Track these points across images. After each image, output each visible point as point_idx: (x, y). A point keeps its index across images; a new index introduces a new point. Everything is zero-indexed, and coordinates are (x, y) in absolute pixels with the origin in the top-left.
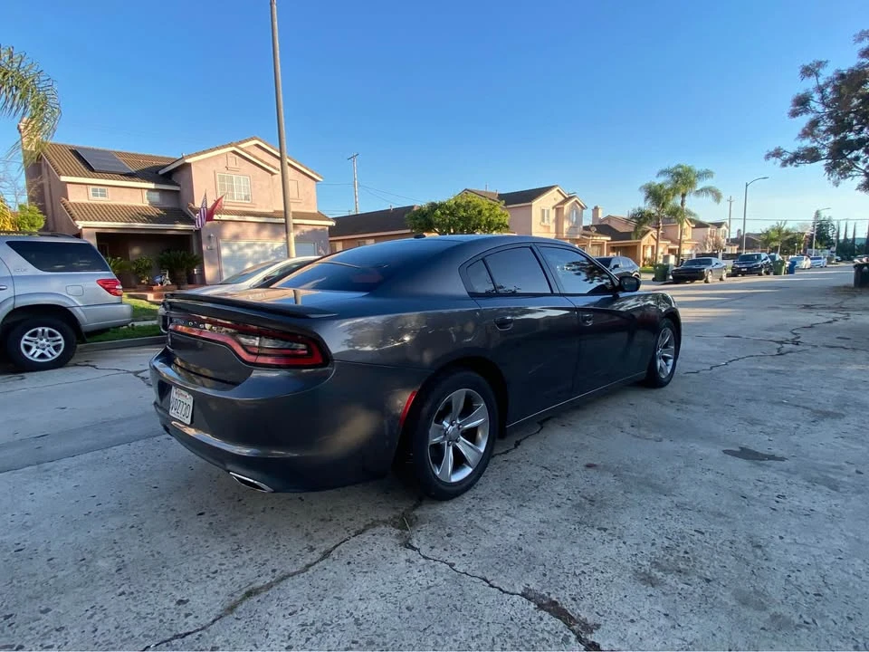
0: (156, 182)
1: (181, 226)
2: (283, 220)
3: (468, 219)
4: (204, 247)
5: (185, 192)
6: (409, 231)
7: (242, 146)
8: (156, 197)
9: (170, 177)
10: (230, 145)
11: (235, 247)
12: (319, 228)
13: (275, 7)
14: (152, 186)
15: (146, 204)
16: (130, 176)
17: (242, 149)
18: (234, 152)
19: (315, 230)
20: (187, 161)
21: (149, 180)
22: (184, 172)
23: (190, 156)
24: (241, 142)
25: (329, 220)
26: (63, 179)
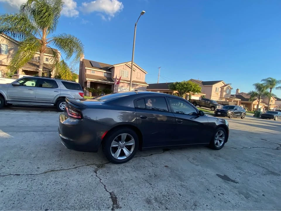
0: (106, 71)
1: (109, 82)
2: (129, 82)
3: (187, 88)
4: (114, 89)
5: (112, 74)
6: (169, 90)
7: (128, 63)
8: (106, 74)
9: (110, 70)
10: (125, 63)
11: (122, 89)
12: (144, 86)
13: (136, 28)
14: (105, 71)
15: (103, 76)
16: (101, 69)
17: (128, 64)
18: (126, 65)
19: (143, 87)
20: (114, 66)
21: (105, 70)
22: (113, 69)
23: (115, 65)
24: (128, 62)
25: (147, 84)
26: (86, 68)
